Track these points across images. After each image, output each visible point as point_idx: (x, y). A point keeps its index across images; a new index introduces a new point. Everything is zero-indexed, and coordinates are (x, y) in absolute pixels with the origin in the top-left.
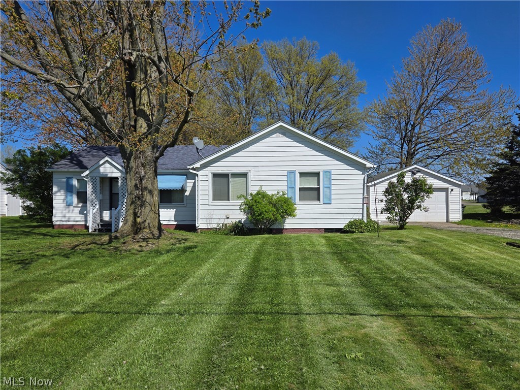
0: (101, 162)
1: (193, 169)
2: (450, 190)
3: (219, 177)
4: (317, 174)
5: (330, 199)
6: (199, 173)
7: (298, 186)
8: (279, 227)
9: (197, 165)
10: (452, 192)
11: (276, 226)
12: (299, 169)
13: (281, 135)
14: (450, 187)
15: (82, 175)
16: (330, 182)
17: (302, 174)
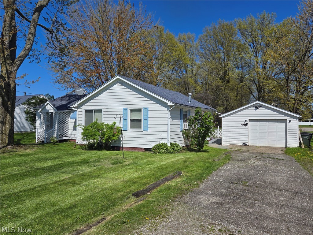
0: (46, 104)
1: (74, 107)
2: (288, 121)
3: (89, 112)
4: (139, 110)
5: (148, 128)
6: (78, 110)
7: (129, 118)
8: (118, 146)
9: (76, 105)
10: (290, 123)
11: (117, 145)
12: (130, 107)
13: (120, 85)
14: (288, 119)
15: (38, 111)
16: (148, 116)
17: (132, 110)
